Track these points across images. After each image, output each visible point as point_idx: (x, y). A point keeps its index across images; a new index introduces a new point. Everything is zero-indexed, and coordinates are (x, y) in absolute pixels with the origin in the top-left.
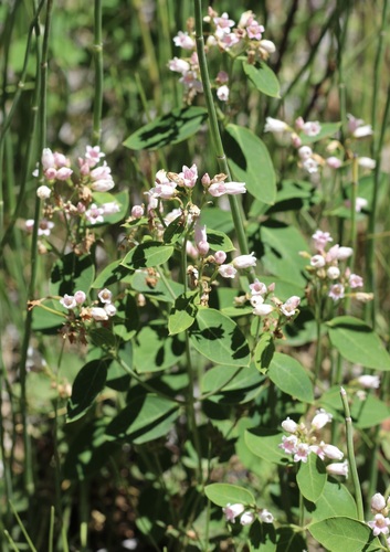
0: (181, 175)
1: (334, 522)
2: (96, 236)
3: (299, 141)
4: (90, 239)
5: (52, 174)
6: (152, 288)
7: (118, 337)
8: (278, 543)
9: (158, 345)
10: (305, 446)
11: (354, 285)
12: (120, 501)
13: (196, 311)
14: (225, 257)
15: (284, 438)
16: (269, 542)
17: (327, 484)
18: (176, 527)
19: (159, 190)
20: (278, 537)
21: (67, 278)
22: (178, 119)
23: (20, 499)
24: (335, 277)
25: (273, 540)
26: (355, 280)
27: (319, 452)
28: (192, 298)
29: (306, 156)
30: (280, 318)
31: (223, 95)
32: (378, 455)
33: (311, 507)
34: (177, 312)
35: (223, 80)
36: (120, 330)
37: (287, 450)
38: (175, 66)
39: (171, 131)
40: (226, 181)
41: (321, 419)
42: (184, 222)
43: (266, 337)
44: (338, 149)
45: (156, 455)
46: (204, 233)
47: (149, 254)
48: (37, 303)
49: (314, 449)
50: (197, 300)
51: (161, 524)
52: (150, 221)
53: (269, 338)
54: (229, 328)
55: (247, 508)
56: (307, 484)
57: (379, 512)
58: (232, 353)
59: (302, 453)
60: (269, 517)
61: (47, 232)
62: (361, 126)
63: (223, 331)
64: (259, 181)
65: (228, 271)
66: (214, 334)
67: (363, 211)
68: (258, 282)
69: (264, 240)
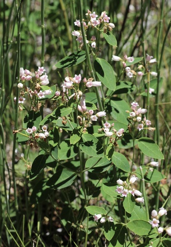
0: (74, 79)
1: (137, 222)
2: (42, 103)
3: (125, 65)
4: (40, 105)
5: (24, 78)
6: (65, 125)
7: (50, 145)
8: (115, 230)
9: (68, 148)
10: (126, 191)
11: (147, 124)
12: (56, 213)
13: (81, 135)
14: (93, 112)
15: (117, 187)
16: (112, 230)
17: (136, 206)
18: (75, 224)
19: (65, 85)
20: (116, 228)
21: (31, 121)
22: (76, 56)
23: (13, 212)
24: (140, 121)
25: (114, 229)
26: (148, 122)
27: (132, 193)
28: (80, 129)
29: (128, 71)
30: (116, 137)
31: (94, 45)
32: (159, 194)
33: (129, 215)
34: (73, 135)
35: (93, 40)
36: (51, 143)
37: (119, 192)
38: (74, 34)
39: (73, 61)
40: (93, 81)
41: (133, 180)
42: (76, 98)
43: (111, 145)
44: (142, 68)
45: (67, 194)
46: (84, 102)
47: (62, 111)
48: (17, 131)
49: (130, 192)
50: (82, 130)
51: (69, 222)
52: (63, 97)
53: (111, 146)
54: (95, 141)
55: (103, 216)
56: (128, 206)
57: (155, 218)
58: (97, 152)
59: (125, 193)
60: (112, 219)
61: (23, 102)
62: (152, 59)
63: (93, 143)
64: (109, 81)
65: (94, 118)
66: (89, 144)
67: (153, 94)
68: (107, 122)
69: (112, 105)
